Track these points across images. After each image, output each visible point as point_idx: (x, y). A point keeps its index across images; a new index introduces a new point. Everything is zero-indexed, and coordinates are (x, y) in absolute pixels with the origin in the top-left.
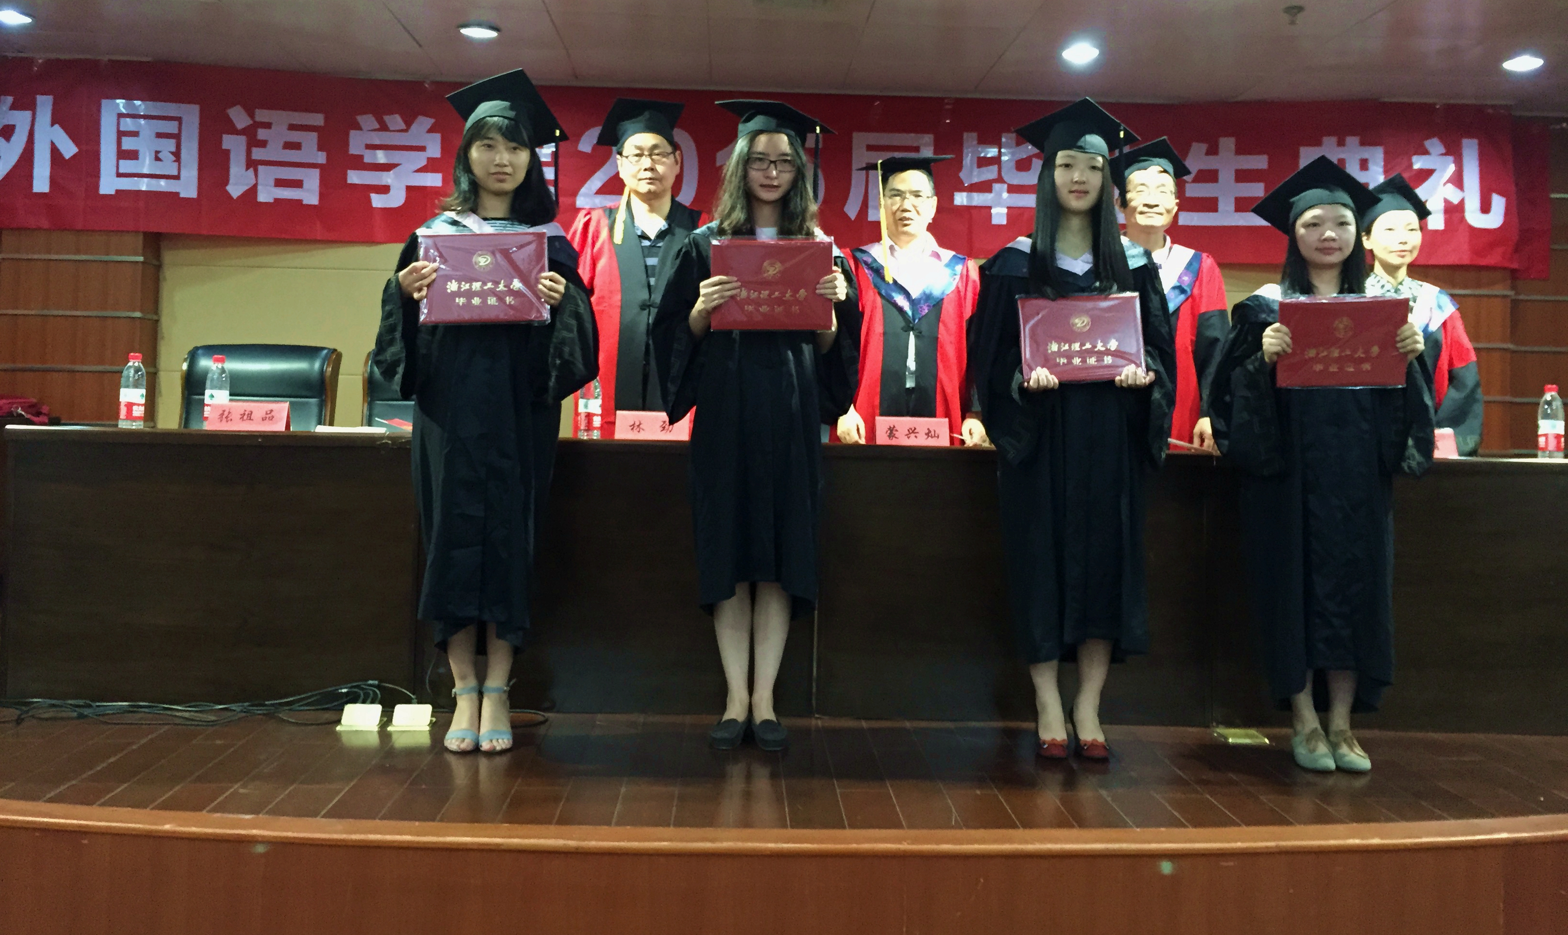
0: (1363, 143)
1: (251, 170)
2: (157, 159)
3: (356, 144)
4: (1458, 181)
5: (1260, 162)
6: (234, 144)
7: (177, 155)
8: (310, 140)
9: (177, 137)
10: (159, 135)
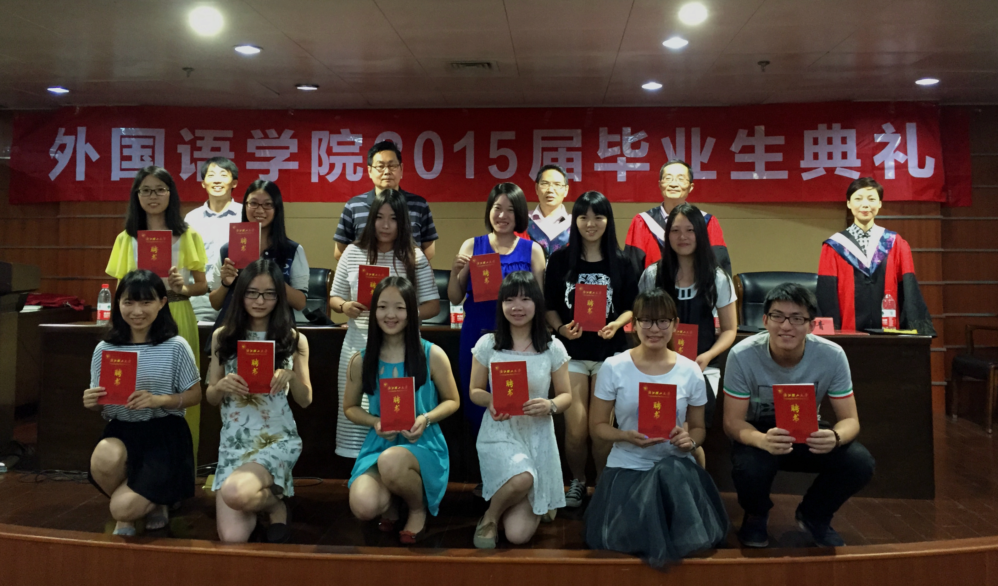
0: (843, 127)
1: (193, 164)
2: (142, 160)
3: (251, 147)
4: (903, 148)
5: (780, 140)
6: (184, 150)
7: (153, 157)
8: (226, 145)
9: (153, 147)
10: (143, 147)
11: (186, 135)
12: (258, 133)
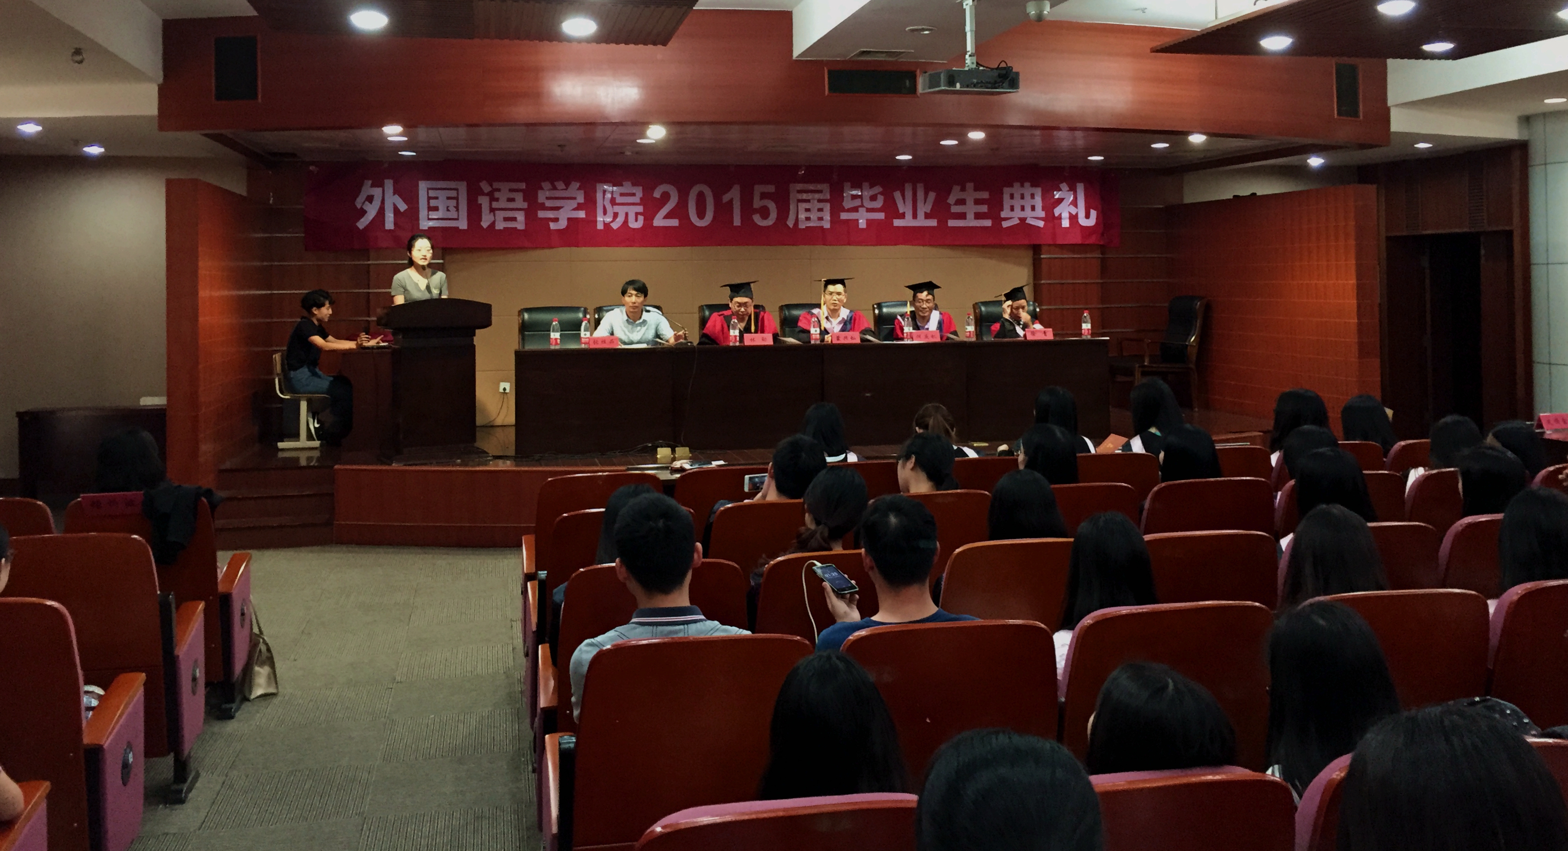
0: (1032, 186)
1: (492, 213)
2: (448, 210)
3: (542, 197)
4: (1075, 203)
5: (985, 195)
6: (484, 201)
7: (457, 208)
8: (519, 197)
9: (457, 199)
10: (448, 198)
11: (485, 187)
12: (546, 185)
